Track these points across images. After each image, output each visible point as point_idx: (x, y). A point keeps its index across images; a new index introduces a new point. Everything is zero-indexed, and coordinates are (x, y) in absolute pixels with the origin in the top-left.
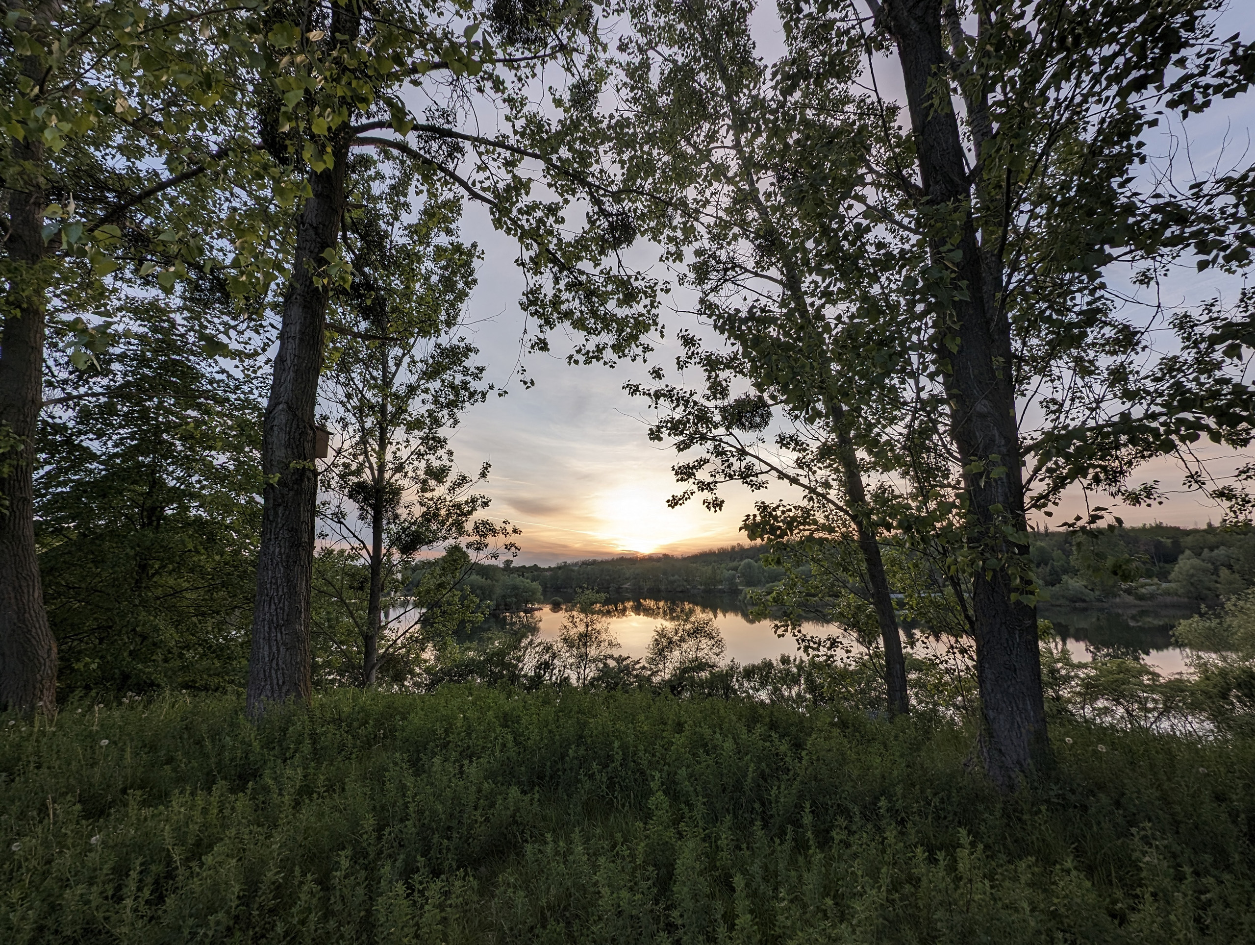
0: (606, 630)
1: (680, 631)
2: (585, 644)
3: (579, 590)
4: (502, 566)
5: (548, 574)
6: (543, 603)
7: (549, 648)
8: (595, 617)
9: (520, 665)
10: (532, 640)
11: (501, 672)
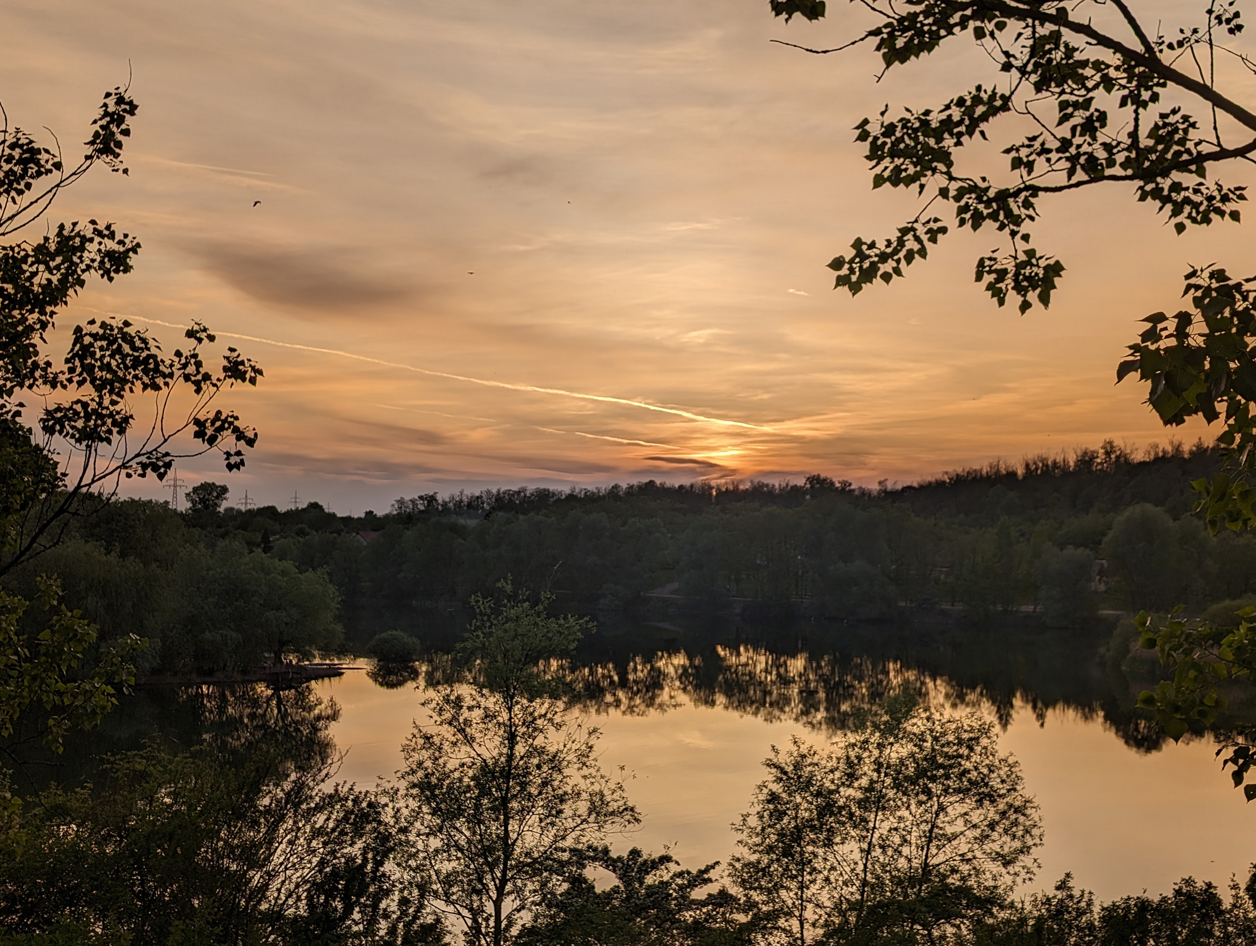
0: (583, 757)
1: (867, 768)
2: (502, 808)
3: (484, 605)
4: (183, 505)
5: (363, 540)
6: (342, 652)
7: (364, 818)
8: (541, 706)
9: (256, 878)
10: (299, 786)
11: (181, 901)
